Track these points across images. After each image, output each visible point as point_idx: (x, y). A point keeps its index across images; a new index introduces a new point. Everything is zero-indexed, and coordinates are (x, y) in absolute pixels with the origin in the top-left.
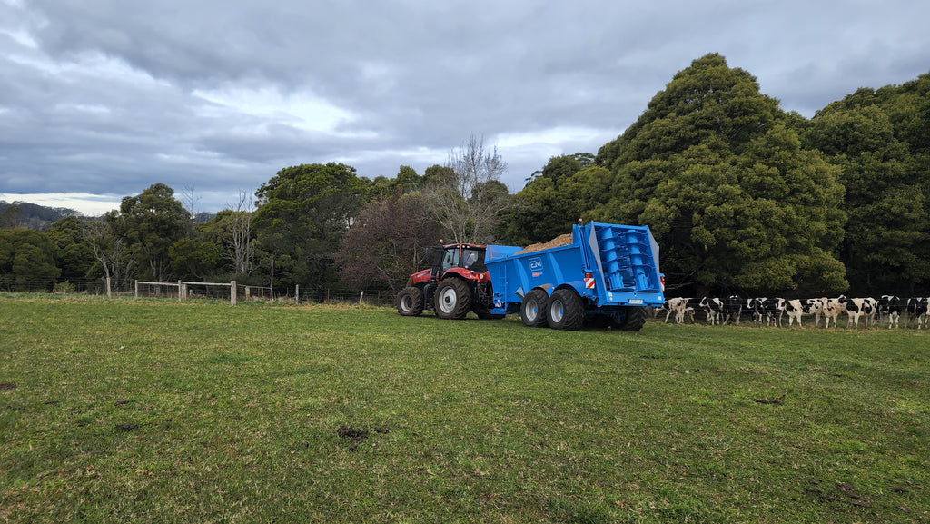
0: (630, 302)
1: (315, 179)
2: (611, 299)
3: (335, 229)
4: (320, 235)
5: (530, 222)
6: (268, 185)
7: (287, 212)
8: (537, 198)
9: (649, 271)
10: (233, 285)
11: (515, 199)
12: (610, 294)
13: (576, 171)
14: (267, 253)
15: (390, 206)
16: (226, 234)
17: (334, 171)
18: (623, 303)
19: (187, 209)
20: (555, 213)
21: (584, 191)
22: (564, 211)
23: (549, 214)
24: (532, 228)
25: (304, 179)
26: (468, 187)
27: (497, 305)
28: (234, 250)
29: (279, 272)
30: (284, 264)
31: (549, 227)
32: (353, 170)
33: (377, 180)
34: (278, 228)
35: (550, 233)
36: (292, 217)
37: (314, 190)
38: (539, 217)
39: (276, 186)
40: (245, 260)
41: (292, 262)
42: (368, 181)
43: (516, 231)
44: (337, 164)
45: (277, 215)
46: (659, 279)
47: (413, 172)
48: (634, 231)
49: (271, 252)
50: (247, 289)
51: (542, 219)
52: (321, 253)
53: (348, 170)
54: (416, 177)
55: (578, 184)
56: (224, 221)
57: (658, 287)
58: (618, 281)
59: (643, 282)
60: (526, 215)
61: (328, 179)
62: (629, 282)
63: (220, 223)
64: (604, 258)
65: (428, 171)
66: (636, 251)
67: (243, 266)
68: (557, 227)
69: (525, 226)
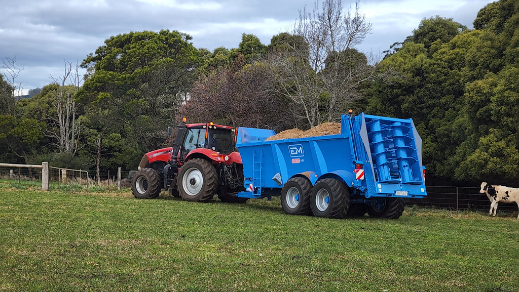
0: (397, 194)
1: (146, 47)
2: (380, 191)
3: (168, 105)
4: (152, 111)
5: (397, 96)
6: (94, 55)
7: (114, 84)
8: (406, 67)
9: (412, 163)
10: (45, 167)
11: (378, 68)
12: (380, 186)
13: (454, 35)
14: (95, 131)
15: (231, 78)
16: (51, 110)
17: (167, 39)
18: (390, 195)
19: (8, 83)
20: (429, 85)
21: (468, 57)
22: (440, 83)
23: (420, 86)
24: (399, 103)
25: (133, 47)
26: (324, 54)
27: (248, 189)
28: (59, 127)
29: (107, 152)
30: (113, 143)
31: (423, 103)
32: (188, 38)
33: (217, 51)
34: (103, 103)
35: (421, 109)
36: (121, 90)
37: (145, 59)
38: (409, 90)
39: (104, 56)
40: (70, 138)
41: (123, 141)
42: (207, 53)
43: (379, 107)
44: (171, 31)
45: (102, 89)
46: (422, 171)
47: (257, 41)
48: (399, 124)
49: (99, 130)
50: (64, 171)
51: (413, 92)
52: (151, 131)
53: (183, 39)
54: (260, 47)
55: (457, 50)
56: (50, 96)
57: (420, 179)
58: (385, 173)
59: (407, 175)
60: (392, 87)
61: (160, 48)
62: (395, 173)
63: (46, 99)
64: (373, 149)
65: (274, 39)
66: (401, 144)
67: (68, 145)
68: (431, 102)
69: (390, 100)
